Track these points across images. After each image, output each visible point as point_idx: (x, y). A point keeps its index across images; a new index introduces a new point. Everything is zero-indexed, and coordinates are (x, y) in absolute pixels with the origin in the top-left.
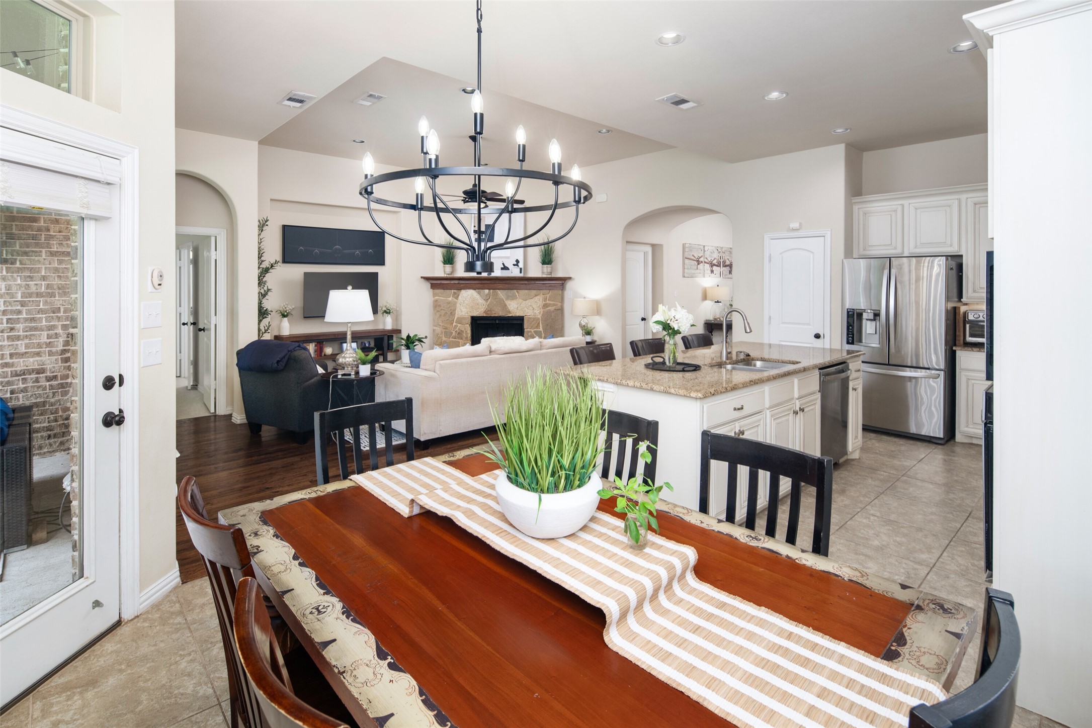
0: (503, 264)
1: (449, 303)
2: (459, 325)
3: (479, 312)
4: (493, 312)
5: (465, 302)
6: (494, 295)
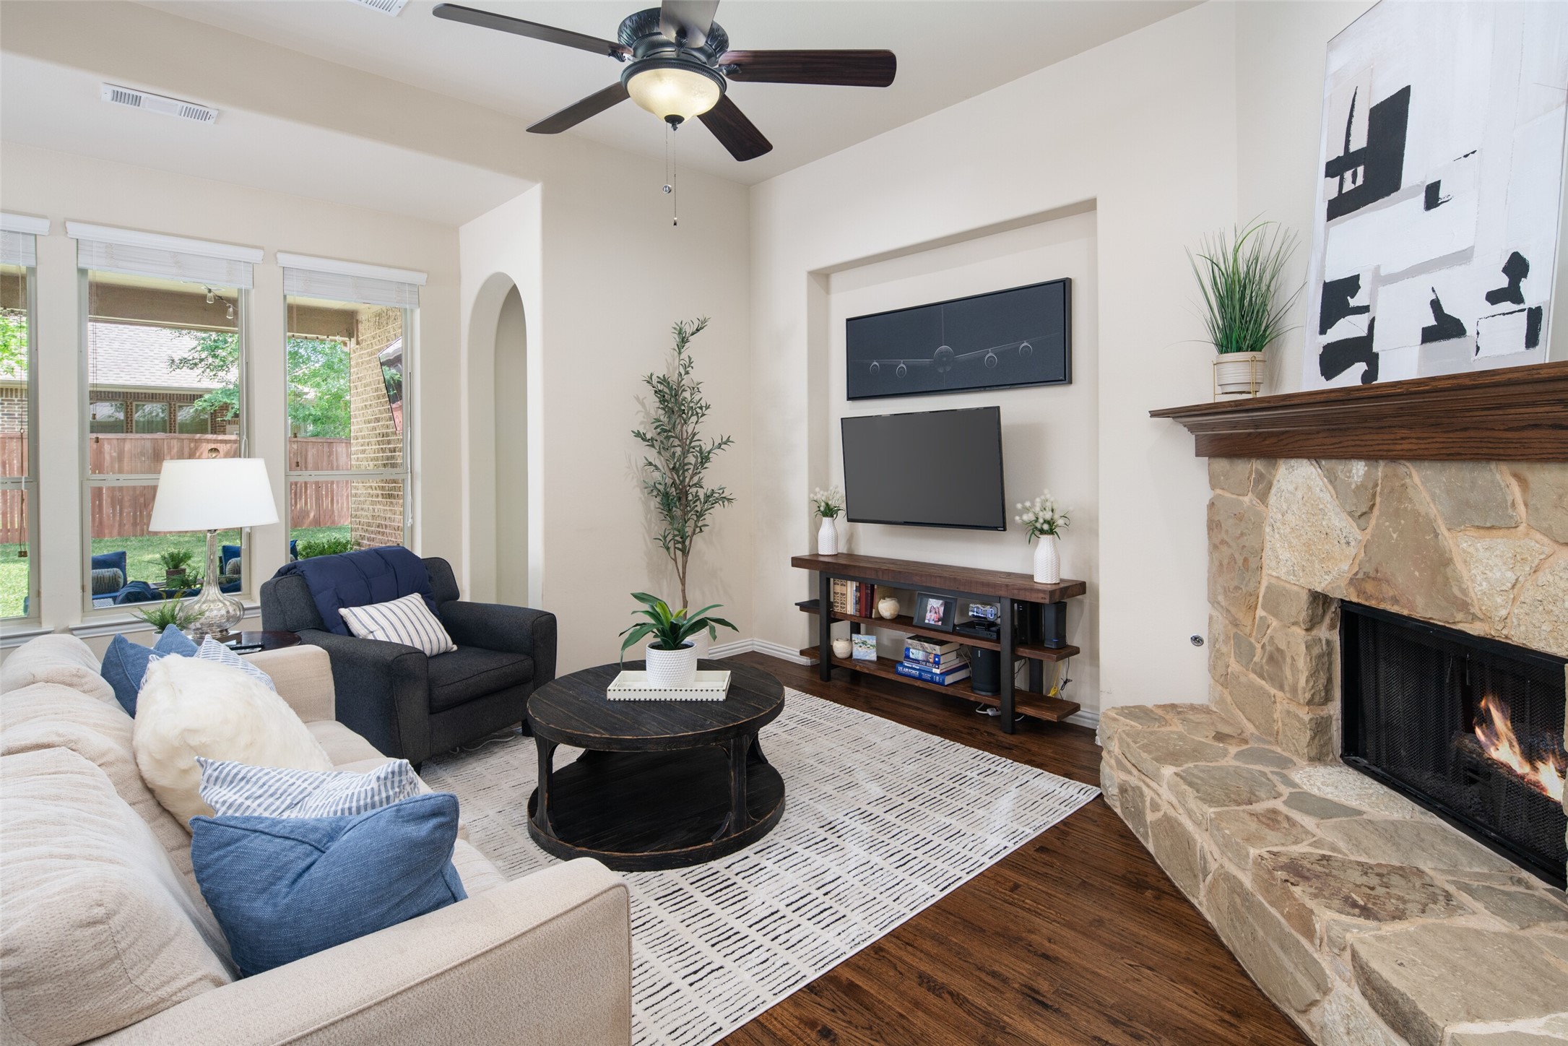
0: (1436, 304)
1: (1240, 518)
2: (1275, 623)
4: (1385, 586)
5: (1289, 517)
6: (1392, 491)
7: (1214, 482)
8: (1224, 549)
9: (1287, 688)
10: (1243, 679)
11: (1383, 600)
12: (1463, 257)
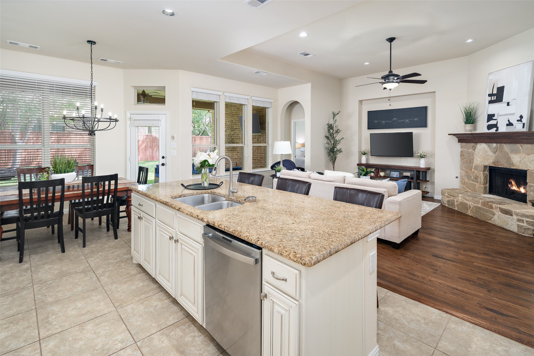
0: (509, 121)
1: (469, 154)
2: (476, 171)
3: (489, 162)
4: (499, 163)
5: (480, 153)
6: (501, 148)
7: (462, 147)
8: (465, 159)
9: (479, 182)
10: (468, 183)
11: (499, 165)
12: (513, 114)
